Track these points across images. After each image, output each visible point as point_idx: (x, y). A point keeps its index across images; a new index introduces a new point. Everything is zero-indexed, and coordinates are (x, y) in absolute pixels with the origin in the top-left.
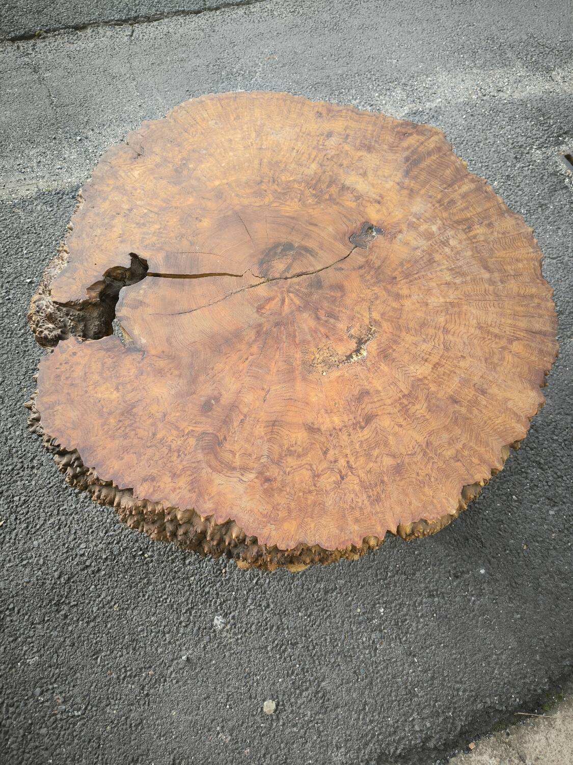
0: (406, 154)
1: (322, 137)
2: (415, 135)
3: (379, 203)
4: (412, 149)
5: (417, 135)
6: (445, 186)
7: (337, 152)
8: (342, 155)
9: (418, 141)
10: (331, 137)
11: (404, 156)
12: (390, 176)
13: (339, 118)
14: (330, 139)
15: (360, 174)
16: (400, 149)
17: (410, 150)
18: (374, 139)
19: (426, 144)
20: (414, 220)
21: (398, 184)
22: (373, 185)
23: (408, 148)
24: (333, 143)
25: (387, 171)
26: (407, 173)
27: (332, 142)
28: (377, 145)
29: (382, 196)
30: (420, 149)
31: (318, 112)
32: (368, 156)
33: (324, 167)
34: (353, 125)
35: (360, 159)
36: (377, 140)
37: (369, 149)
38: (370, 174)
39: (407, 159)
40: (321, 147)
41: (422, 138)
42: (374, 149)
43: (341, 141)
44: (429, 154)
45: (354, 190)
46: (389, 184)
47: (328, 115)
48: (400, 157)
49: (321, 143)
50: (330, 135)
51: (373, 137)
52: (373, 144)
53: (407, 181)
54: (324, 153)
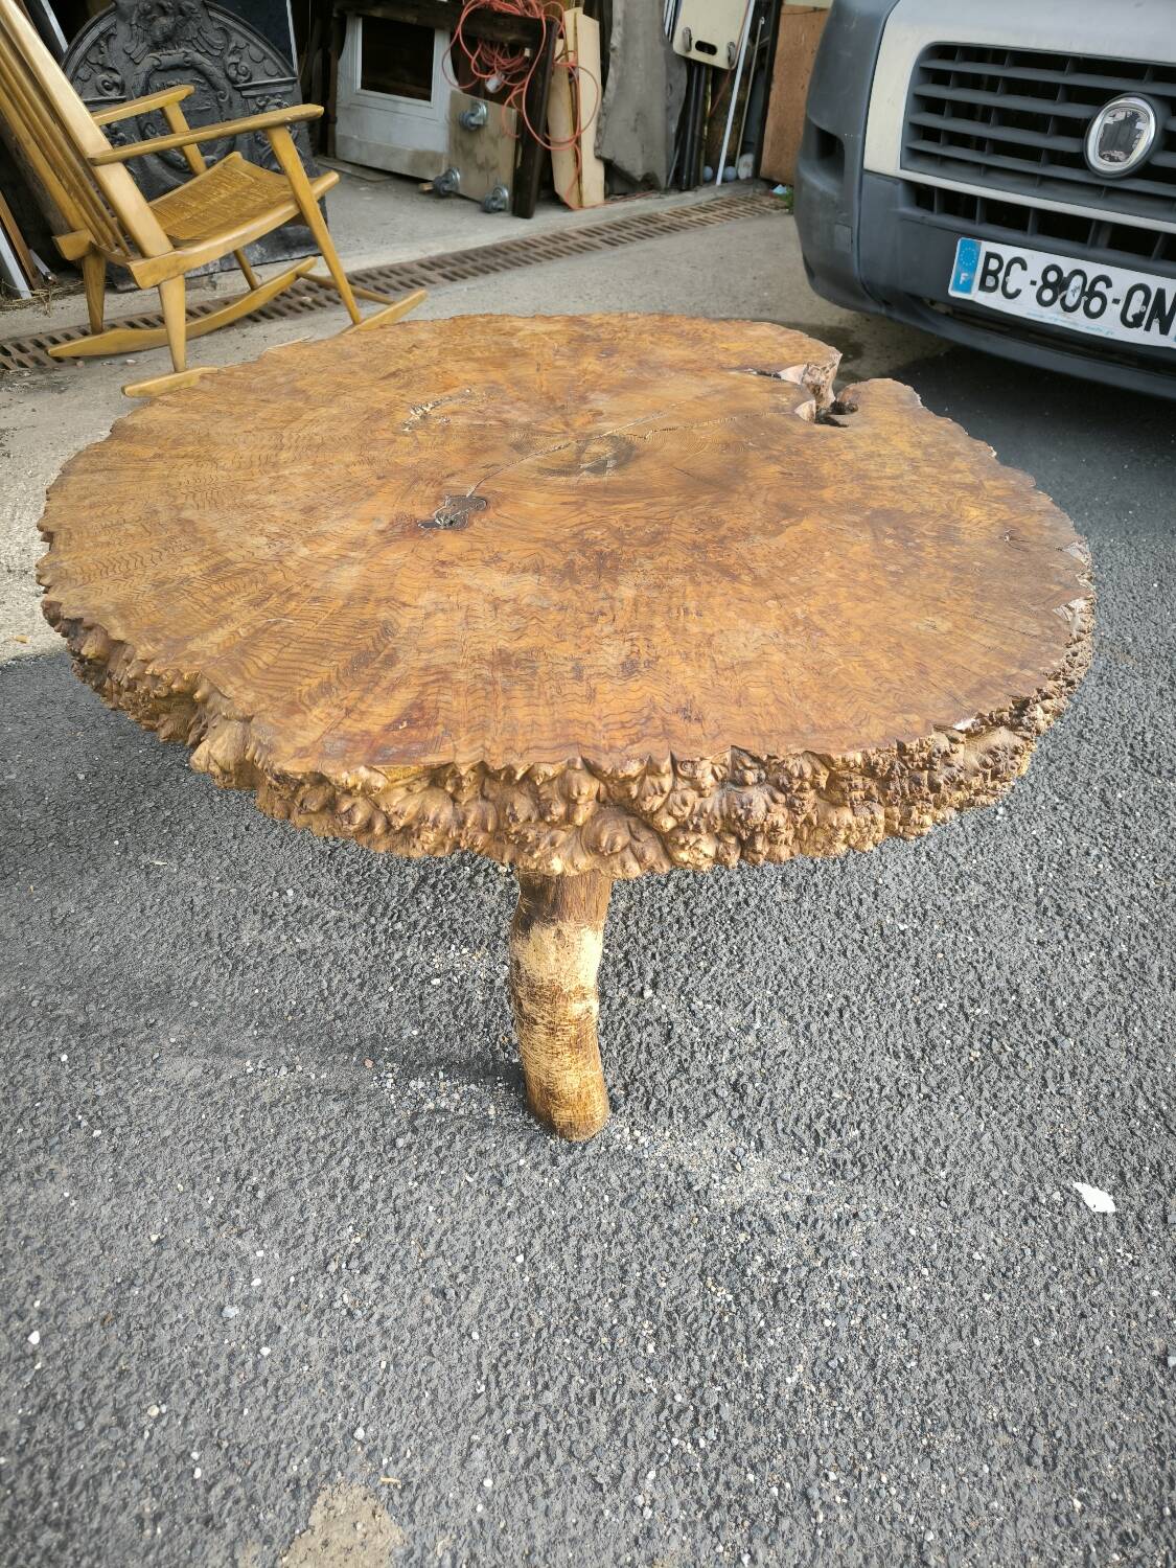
0: (393, 674)
1: (645, 657)
2: (376, 729)
3: (443, 563)
4: (378, 690)
5: (367, 733)
6: (276, 628)
7: (587, 631)
8: (570, 630)
9: (362, 713)
10: (623, 664)
11: (400, 666)
12: (428, 615)
13: (626, 717)
14: (623, 658)
15: (506, 602)
16: (414, 681)
17: (384, 684)
18: (499, 688)
19: (335, 712)
20: (353, 554)
21: (405, 604)
22: (467, 588)
23: (394, 687)
24: (610, 650)
25: (439, 623)
26: (386, 630)
27: (612, 654)
28: (486, 672)
29: (442, 575)
30: (355, 694)
31: (698, 720)
32: (501, 643)
33: (602, 595)
34: (578, 710)
35: (520, 633)
36: (490, 688)
37: (503, 659)
38: (482, 608)
39: (391, 661)
40: (635, 635)
41: (353, 726)
42: (491, 663)
43: (588, 660)
44: (326, 688)
45: (511, 570)
46: (426, 599)
47: (663, 720)
48: (410, 661)
49: (641, 644)
50: (629, 668)
51: (504, 691)
52: (499, 674)
53: (383, 614)
54: (619, 624)
